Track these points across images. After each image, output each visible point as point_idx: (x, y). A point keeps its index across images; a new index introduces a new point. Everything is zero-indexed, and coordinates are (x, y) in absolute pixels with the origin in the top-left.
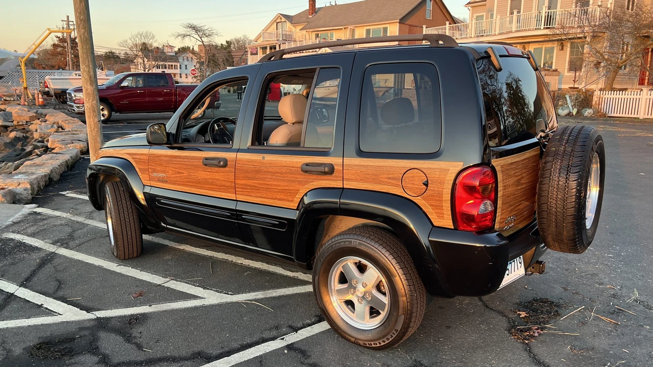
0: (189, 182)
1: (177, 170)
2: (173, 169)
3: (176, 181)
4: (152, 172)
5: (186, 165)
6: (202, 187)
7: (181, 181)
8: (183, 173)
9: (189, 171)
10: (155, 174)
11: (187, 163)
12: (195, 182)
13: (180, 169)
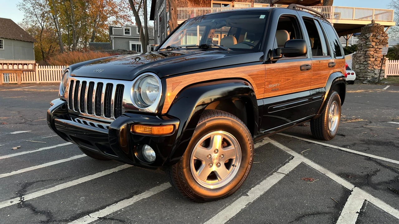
0: (292, 85)
1: (287, 77)
2: (284, 77)
3: (284, 87)
4: (268, 85)
5: (292, 72)
6: (297, 87)
7: (287, 86)
8: (290, 79)
9: (293, 77)
10: (270, 86)
11: (292, 71)
12: (295, 84)
13: (288, 77)
